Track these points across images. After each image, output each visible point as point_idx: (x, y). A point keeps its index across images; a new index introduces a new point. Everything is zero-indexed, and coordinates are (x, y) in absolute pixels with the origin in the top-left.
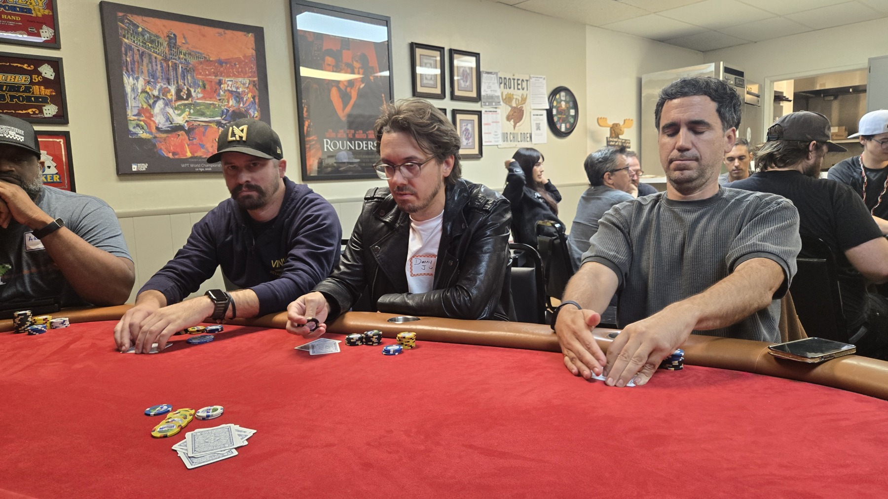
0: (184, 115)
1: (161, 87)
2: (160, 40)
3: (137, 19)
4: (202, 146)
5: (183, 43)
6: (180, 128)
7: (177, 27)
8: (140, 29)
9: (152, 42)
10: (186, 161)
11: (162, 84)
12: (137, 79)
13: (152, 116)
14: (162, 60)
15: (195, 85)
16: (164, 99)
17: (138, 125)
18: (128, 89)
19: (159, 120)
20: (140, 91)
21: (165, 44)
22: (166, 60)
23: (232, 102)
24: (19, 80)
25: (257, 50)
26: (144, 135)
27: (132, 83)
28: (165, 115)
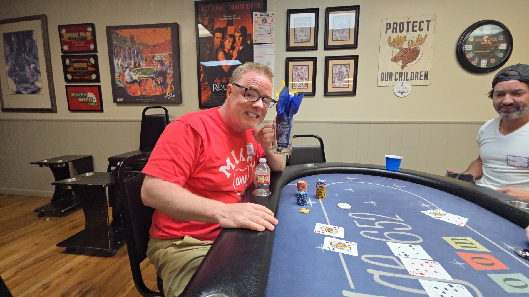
0: (137, 75)
1: (128, 62)
2: (128, 39)
3: (118, 32)
4: (145, 90)
5: (137, 39)
6: (135, 81)
7: (134, 32)
8: (120, 36)
9: (124, 41)
10: (138, 97)
11: (128, 61)
12: (119, 60)
13: (124, 76)
14: (128, 49)
16: (129, 68)
17: (119, 81)
18: (115, 65)
20: (120, 65)
21: (130, 41)
22: (130, 49)
23: (159, 66)
24: (84, 65)
25: (173, 36)
26: (121, 85)
27: (117, 62)
28: (130, 75)
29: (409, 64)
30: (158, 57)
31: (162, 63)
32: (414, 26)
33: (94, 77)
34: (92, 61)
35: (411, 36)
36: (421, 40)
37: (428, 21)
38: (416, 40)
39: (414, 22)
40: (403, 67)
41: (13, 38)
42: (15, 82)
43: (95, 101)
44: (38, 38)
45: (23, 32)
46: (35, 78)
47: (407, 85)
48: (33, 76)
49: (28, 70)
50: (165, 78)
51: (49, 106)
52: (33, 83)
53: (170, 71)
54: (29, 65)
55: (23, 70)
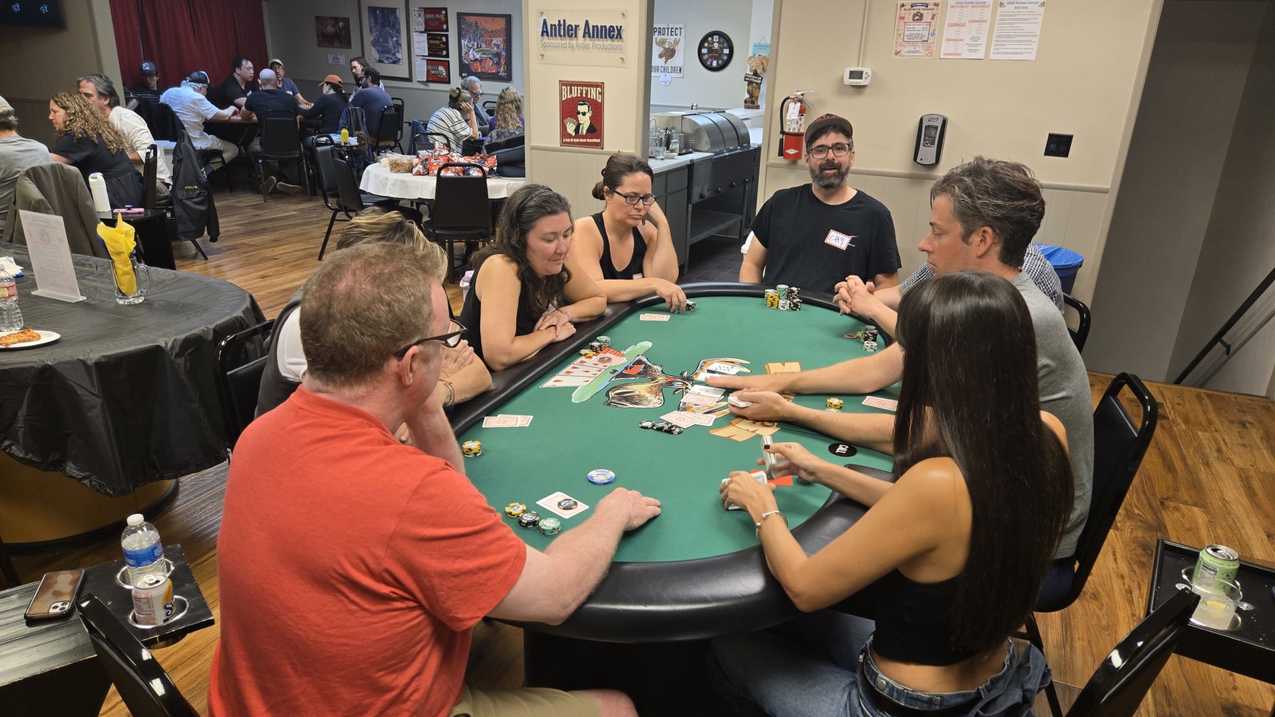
0: (479, 55)
1: (472, 43)
3: (466, 18)
4: (484, 67)
5: (480, 25)
6: (477, 60)
7: (478, 19)
8: (466, 22)
9: (470, 25)
10: (479, 73)
13: (468, 55)
15: (483, 42)
16: (473, 48)
17: (465, 59)
18: (463, 45)
19: (471, 57)
20: (466, 45)
21: (474, 26)
22: (474, 32)
23: (496, 49)
24: (438, 42)
25: (506, 25)
26: (467, 63)
27: (464, 42)
28: (473, 55)
29: (669, 60)
30: (495, 41)
31: (498, 46)
32: (672, 31)
33: (444, 53)
34: (444, 39)
35: (671, 39)
36: (677, 42)
37: (681, 28)
38: (673, 42)
39: (672, 28)
40: (666, 63)
41: (378, 12)
42: (378, 51)
43: (444, 74)
44: (401, 15)
45: (387, 9)
46: (397, 50)
47: (669, 76)
48: (395, 48)
49: (391, 43)
50: (500, 59)
51: (407, 76)
52: (394, 54)
53: (504, 53)
54: (392, 38)
55: (387, 42)
